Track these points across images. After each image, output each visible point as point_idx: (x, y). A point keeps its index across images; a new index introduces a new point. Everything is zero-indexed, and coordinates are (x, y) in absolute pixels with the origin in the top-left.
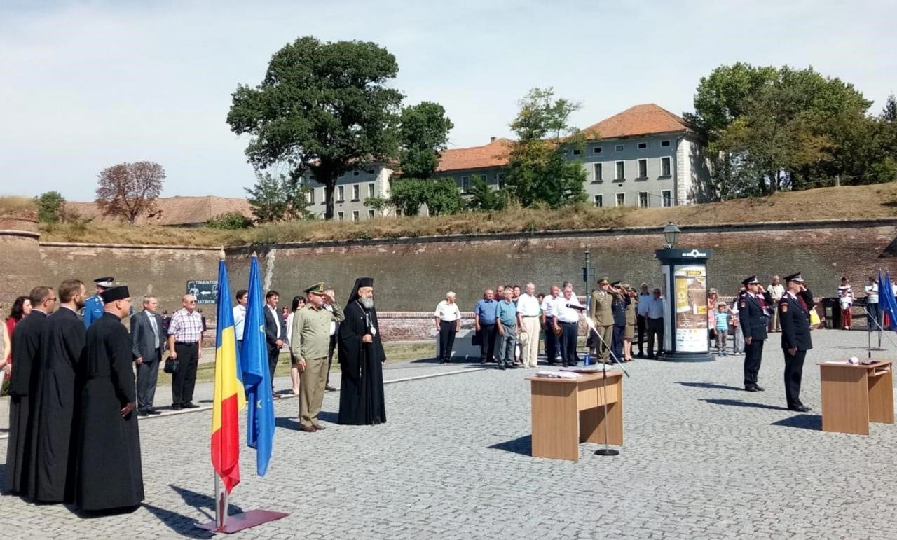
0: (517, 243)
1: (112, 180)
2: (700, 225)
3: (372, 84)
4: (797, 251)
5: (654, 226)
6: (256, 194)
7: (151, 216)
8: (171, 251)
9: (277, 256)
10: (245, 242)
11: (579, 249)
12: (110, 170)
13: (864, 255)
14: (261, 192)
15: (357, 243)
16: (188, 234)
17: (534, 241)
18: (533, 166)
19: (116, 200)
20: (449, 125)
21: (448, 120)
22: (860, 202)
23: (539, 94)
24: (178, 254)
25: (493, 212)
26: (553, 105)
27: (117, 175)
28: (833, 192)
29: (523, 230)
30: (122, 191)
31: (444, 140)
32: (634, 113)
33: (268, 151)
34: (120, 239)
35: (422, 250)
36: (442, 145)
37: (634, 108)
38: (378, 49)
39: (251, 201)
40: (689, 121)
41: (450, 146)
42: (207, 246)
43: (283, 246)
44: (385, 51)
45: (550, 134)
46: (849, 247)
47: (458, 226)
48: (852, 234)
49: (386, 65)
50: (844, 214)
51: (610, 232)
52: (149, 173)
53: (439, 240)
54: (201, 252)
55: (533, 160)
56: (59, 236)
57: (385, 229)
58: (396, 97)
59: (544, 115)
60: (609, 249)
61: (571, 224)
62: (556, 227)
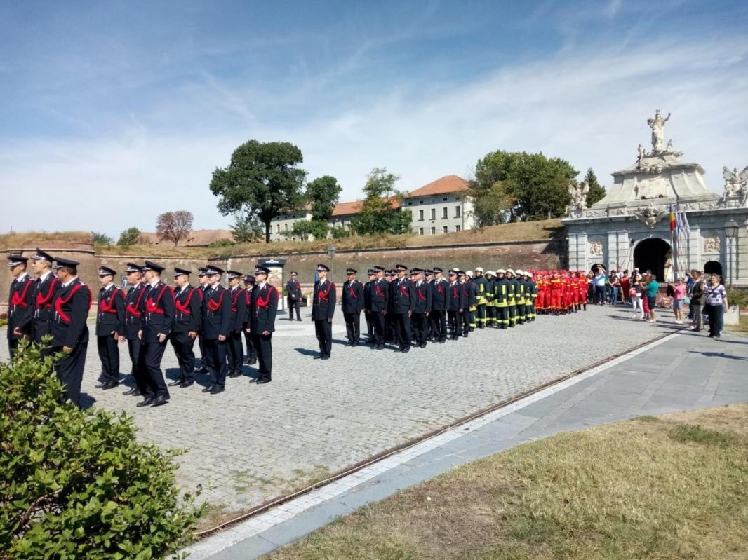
0: (351, 255)
1: (165, 221)
2: (443, 245)
3: (289, 166)
4: (491, 259)
5: (420, 246)
6: (235, 229)
7: (189, 240)
8: (177, 260)
9: (232, 262)
10: (217, 255)
11: (382, 258)
12: (163, 216)
13: (526, 260)
14: (238, 227)
15: (272, 255)
16: (187, 251)
17: (360, 254)
18: (373, 212)
19: (167, 233)
20: (340, 189)
21: (339, 187)
22: (526, 231)
23: (378, 171)
24: (181, 261)
25: (341, 238)
26: (386, 177)
27: (167, 218)
28: (515, 225)
29: (355, 248)
30: (170, 227)
31: (337, 197)
32: (443, 181)
33: (231, 204)
34: (148, 254)
35: (304, 260)
36: (336, 200)
37: (443, 178)
38: (292, 147)
39: (233, 233)
40: (473, 185)
41: (340, 201)
42: (198, 258)
43: (235, 257)
44: (296, 147)
45: (383, 195)
46: (518, 256)
47: (322, 246)
48: (520, 248)
49: (296, 156)
50: (516, 238)
51: (398, 249)
52: (185, 217)
53: (312, 253)
54: (195, 261)
55: (373, 208)
56: (115, 252)
57: (285, 248)
58: (302, 174)
59: (381, 183)
60: (397, 258)
61: (378, 245)
62: (371, 246)
